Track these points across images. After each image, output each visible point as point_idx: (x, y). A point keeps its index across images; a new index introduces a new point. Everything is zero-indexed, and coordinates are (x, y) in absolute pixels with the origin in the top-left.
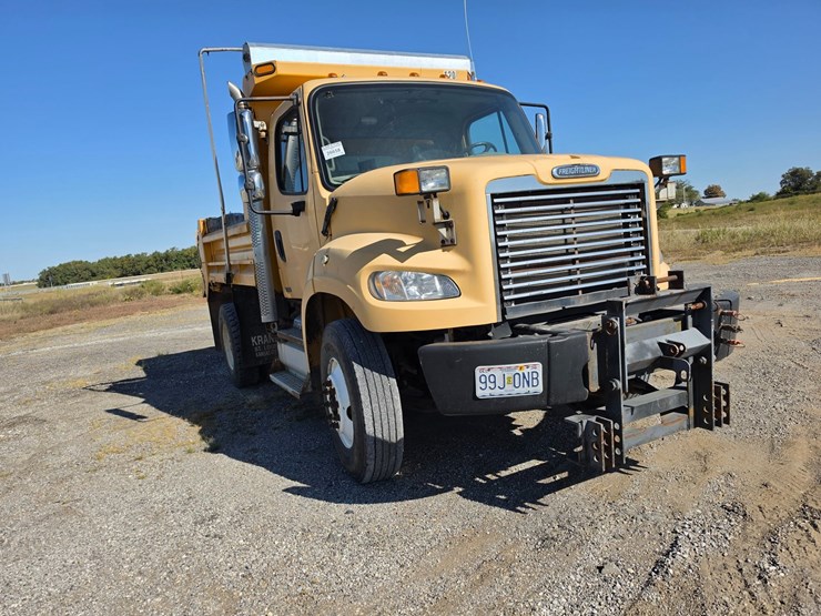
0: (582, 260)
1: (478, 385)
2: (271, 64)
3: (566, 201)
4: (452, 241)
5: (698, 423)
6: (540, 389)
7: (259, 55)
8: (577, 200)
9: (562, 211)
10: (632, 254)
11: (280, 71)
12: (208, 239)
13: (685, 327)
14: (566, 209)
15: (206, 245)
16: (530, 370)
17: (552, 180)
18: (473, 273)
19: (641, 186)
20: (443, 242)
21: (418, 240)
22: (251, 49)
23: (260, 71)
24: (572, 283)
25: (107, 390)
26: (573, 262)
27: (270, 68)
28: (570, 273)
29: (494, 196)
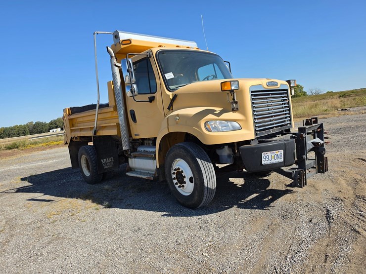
0: (275, 116)
1: (263, 159)
2: (129, 40)
3: (268, 94)
4: (237, 108)
5: (319, 172)
6: (282, 160)
7: (123, 36)
8: (272, 94)
9: (267, 98)
10: (286, 114)
11: (133, 43)
12: (72, 117)
13: (314, 138)
14: (268, 98)
15: (71, 120)
16: (279, 153)
17: (266, 87)
18: (246, 120)
19: (287, 90)
20: (233, 109)
21: (221, 109)
22: (120, 33)
23: (124, 43)
24: (271, 124)
26: (272, 117)
27: (129, 42)
28: (270, 121)
29: (252, 92)
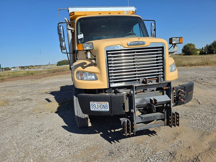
0: (138, 71)
1: (91, 107)
2: (73, 12)
4: (96, 64)
5: (168, 124)
6: (108, 110)
7: (71, 10)
8: (137, 52)
11: (75, 14)
13: (163, 94)
14: (134, 55)
16: (105, 104)
17: (127, 46)
18: (100, 73)
19: (163, 48)
20: (94, 64)
21: (90, 63)
22: (69, 8)
23: (71, 14)
24: (135, 77)
25: (49, 93)
26: (135, 71)
27: (73, 14)
28: (135, 74)
29: (107, 51)
